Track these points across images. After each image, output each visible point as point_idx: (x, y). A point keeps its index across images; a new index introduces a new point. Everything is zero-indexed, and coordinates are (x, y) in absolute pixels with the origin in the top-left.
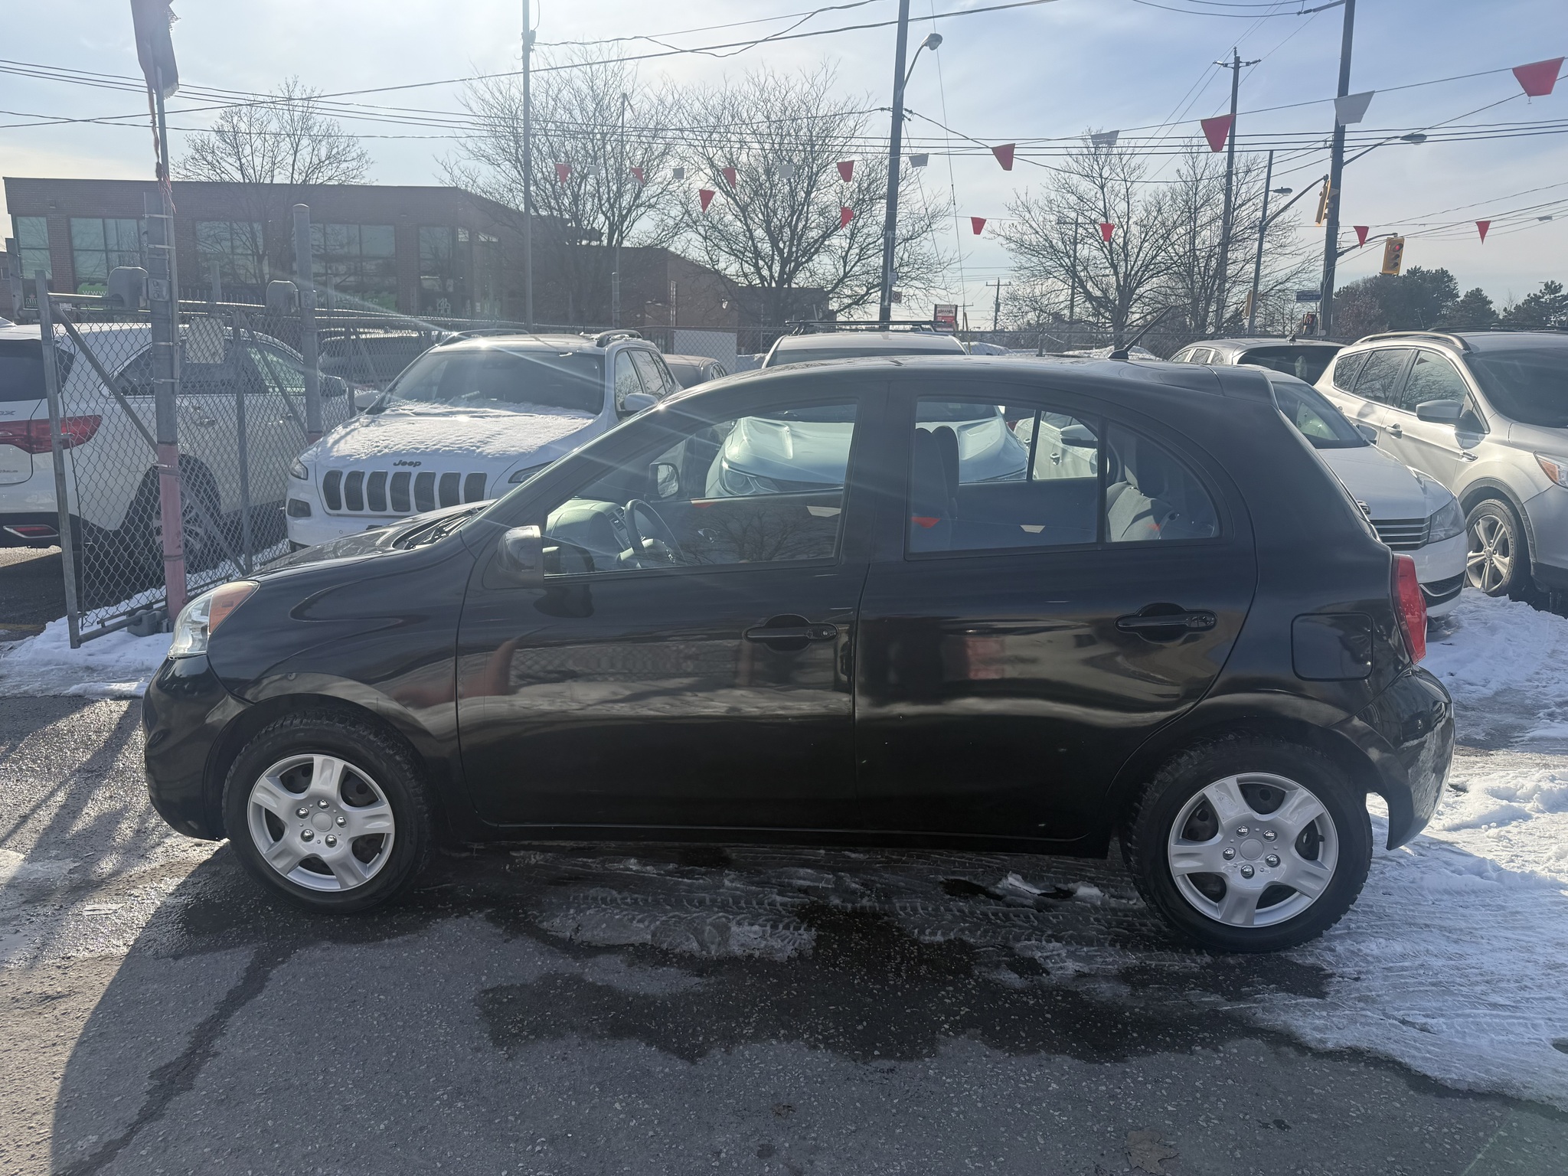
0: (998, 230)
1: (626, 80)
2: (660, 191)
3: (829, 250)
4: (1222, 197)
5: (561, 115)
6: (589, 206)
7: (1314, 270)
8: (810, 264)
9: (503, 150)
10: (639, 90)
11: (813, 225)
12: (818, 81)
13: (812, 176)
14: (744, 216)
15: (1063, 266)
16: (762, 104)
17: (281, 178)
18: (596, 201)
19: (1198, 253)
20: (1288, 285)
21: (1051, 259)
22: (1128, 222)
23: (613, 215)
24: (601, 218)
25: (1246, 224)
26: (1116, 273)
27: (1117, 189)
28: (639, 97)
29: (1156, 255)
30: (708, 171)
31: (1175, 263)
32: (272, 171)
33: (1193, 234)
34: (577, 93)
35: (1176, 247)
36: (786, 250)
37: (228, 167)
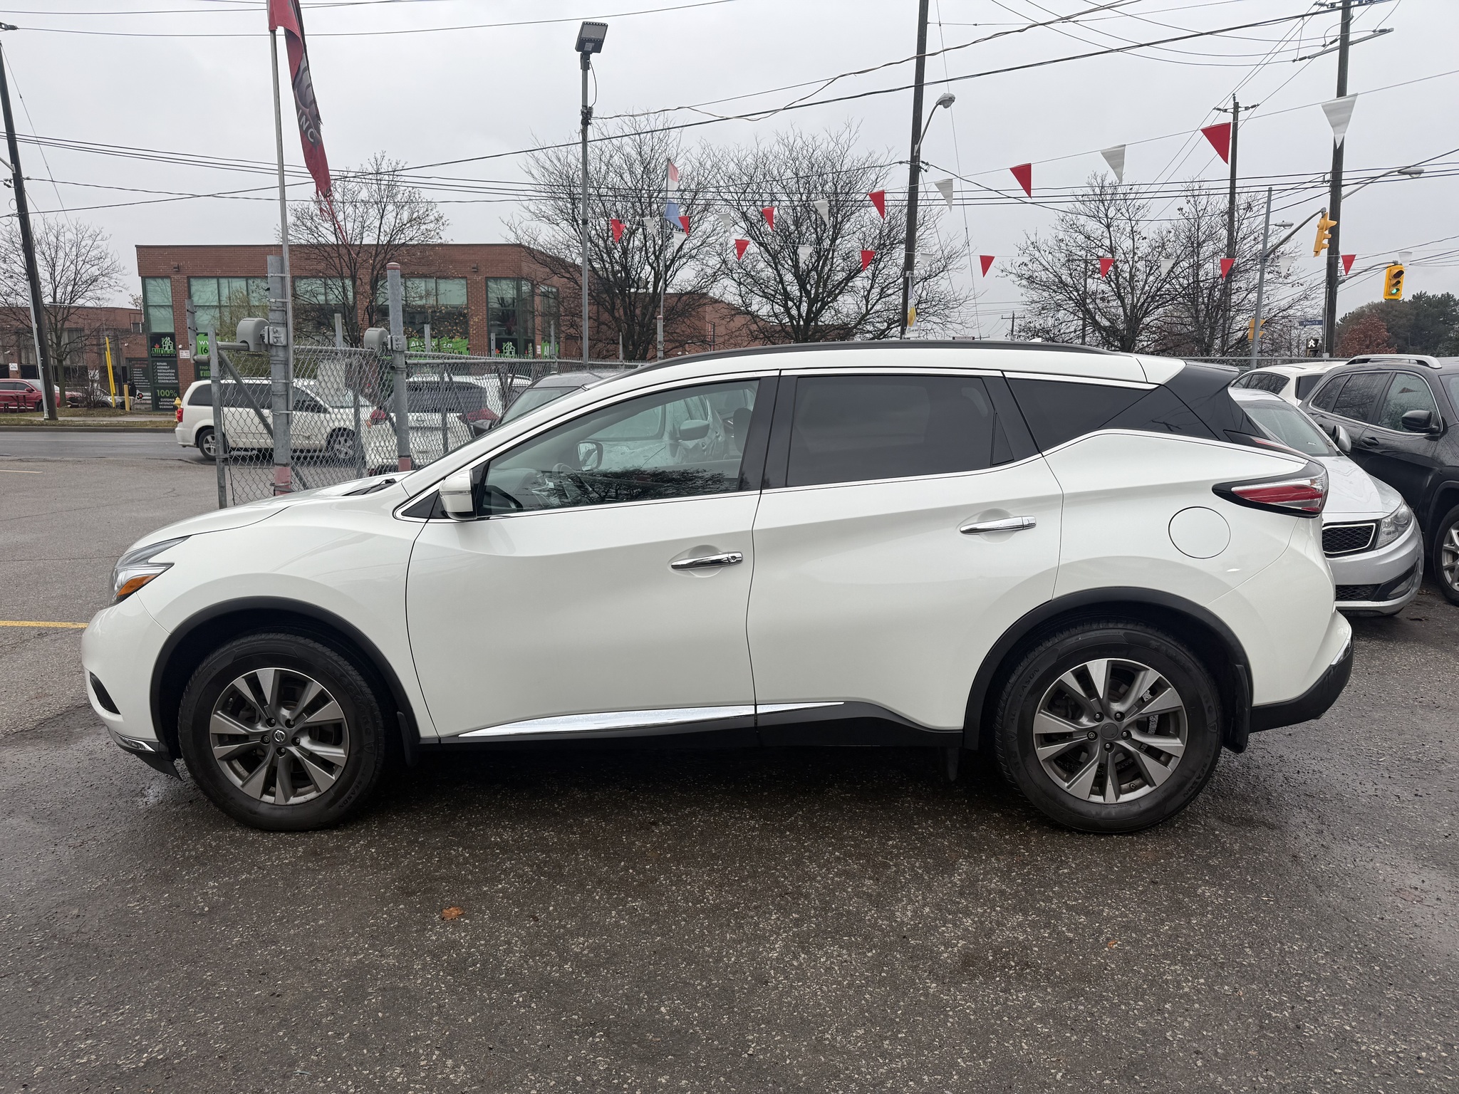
0: (1009, 269)
1: (671, 146)
2: (699, 243)
3: (853, 290)
4: (1224, 233)
5: (613, 179)
6: (637, 258)
7: (1316, 297)
8: (835, 304)
9: (562, 211)
10: (682, 154)
11: (838, 268)
12: (842, 140)
13: (836, 225)
14: (775, 263)
15: (1073, 300)
16: (791, 162)
17: (369, 239)
18: (643, 253)
19: (1201, 284)
20: (1291, 312)
21: (1061, 293)
22: (1133, 257)
23: (659, 266)
24: (648, 268)
25: (1248, 256)
26: (1123, 305)
27: (1122, 226)
28: (683, 160)
29: (1161, 288)
30: (743, 224)
31: (1179, 294)
32: (362, 234)
33: (1197, 266)
34: (627, 158)
35: (1181, 280)
36: (813, 292)
37: (324, 231)
